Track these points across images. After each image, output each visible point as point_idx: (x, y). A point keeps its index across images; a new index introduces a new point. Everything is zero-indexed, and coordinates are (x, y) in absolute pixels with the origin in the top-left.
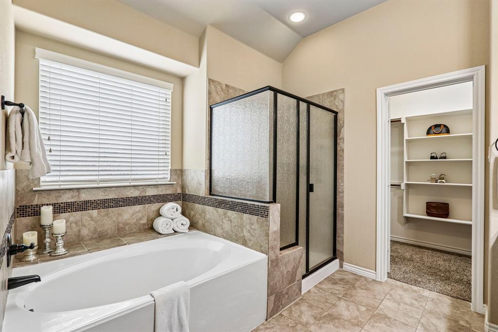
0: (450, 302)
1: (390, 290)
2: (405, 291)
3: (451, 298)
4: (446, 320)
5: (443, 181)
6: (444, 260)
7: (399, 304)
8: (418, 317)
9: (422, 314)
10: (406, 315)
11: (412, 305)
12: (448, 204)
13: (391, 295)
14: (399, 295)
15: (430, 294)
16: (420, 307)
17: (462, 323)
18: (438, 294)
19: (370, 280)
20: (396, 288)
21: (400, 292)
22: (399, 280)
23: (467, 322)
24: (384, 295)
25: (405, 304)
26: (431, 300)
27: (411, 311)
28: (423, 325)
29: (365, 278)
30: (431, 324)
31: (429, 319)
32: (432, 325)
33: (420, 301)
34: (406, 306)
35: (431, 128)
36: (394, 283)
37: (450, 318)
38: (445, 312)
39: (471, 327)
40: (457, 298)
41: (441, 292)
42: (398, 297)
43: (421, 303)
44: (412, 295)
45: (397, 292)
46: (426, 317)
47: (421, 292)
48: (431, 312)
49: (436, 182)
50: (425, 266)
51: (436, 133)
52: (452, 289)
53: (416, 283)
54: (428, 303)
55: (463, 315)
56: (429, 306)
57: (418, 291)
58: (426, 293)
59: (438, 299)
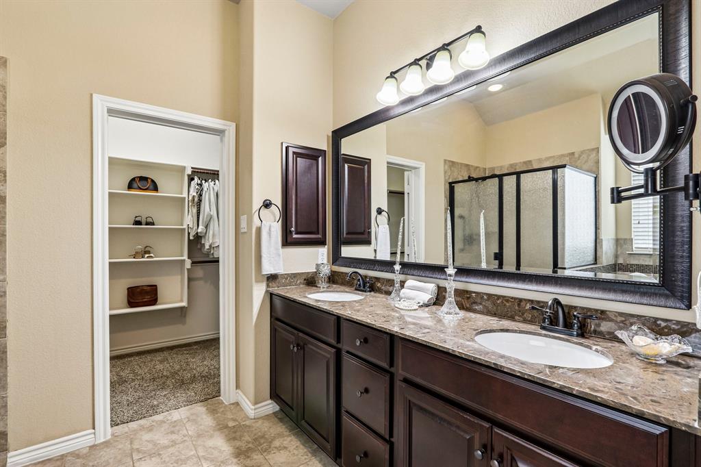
0: (204, 409)
1: (131, 444)
2: (151, 430)
3: (202, 403)
4: (217, 433)
5: (152, 255)
6: (161, 362)
7: (159, 455)
8: (192, 453)
9: (194, 445)
10: (180, 463)
11: (174, 443)
12: (156, 286)
13: (138, 451)
14: (148, 441)
15: (179, 414)
16: (185, 439)
17: (231, 424)
18: (187, 407)
19: (85, 451)
20: (135, 435)
21: (147, 436)
22: (131, 421)
23: (234, 420)
24: (129, 459)
25: (166, 447)
26: (187, 420)
27: (179, 452)
28: (206, 459)
29: (72, 454)
30: (210, 449)
31: (204, 446)
32: (213, 451)
33: (179, 431)
34: (169, 450)
35: (133, 179)
36: (126, 429)
37: (218, 427)
38: (211, 424)
39: (240, 423)
40: (206, 400)
41: (189, 402)
42: (150, 446)
43: (181, 432)
44: (163, 429)
45: (141, 439)
46: (200, 445)
47: (169, 418)
48: (199, 436)
49: (142, 257)
50: (146, 380)
51: (141, 189)
52: (195, 393)
53: (154, 410)
54: (187, 425)
55: (225, 415)
56: (191, 429)
57: (165, 420)
58: (176, 415)
59: (192, 415)
